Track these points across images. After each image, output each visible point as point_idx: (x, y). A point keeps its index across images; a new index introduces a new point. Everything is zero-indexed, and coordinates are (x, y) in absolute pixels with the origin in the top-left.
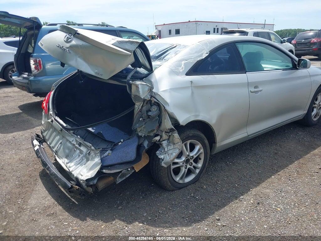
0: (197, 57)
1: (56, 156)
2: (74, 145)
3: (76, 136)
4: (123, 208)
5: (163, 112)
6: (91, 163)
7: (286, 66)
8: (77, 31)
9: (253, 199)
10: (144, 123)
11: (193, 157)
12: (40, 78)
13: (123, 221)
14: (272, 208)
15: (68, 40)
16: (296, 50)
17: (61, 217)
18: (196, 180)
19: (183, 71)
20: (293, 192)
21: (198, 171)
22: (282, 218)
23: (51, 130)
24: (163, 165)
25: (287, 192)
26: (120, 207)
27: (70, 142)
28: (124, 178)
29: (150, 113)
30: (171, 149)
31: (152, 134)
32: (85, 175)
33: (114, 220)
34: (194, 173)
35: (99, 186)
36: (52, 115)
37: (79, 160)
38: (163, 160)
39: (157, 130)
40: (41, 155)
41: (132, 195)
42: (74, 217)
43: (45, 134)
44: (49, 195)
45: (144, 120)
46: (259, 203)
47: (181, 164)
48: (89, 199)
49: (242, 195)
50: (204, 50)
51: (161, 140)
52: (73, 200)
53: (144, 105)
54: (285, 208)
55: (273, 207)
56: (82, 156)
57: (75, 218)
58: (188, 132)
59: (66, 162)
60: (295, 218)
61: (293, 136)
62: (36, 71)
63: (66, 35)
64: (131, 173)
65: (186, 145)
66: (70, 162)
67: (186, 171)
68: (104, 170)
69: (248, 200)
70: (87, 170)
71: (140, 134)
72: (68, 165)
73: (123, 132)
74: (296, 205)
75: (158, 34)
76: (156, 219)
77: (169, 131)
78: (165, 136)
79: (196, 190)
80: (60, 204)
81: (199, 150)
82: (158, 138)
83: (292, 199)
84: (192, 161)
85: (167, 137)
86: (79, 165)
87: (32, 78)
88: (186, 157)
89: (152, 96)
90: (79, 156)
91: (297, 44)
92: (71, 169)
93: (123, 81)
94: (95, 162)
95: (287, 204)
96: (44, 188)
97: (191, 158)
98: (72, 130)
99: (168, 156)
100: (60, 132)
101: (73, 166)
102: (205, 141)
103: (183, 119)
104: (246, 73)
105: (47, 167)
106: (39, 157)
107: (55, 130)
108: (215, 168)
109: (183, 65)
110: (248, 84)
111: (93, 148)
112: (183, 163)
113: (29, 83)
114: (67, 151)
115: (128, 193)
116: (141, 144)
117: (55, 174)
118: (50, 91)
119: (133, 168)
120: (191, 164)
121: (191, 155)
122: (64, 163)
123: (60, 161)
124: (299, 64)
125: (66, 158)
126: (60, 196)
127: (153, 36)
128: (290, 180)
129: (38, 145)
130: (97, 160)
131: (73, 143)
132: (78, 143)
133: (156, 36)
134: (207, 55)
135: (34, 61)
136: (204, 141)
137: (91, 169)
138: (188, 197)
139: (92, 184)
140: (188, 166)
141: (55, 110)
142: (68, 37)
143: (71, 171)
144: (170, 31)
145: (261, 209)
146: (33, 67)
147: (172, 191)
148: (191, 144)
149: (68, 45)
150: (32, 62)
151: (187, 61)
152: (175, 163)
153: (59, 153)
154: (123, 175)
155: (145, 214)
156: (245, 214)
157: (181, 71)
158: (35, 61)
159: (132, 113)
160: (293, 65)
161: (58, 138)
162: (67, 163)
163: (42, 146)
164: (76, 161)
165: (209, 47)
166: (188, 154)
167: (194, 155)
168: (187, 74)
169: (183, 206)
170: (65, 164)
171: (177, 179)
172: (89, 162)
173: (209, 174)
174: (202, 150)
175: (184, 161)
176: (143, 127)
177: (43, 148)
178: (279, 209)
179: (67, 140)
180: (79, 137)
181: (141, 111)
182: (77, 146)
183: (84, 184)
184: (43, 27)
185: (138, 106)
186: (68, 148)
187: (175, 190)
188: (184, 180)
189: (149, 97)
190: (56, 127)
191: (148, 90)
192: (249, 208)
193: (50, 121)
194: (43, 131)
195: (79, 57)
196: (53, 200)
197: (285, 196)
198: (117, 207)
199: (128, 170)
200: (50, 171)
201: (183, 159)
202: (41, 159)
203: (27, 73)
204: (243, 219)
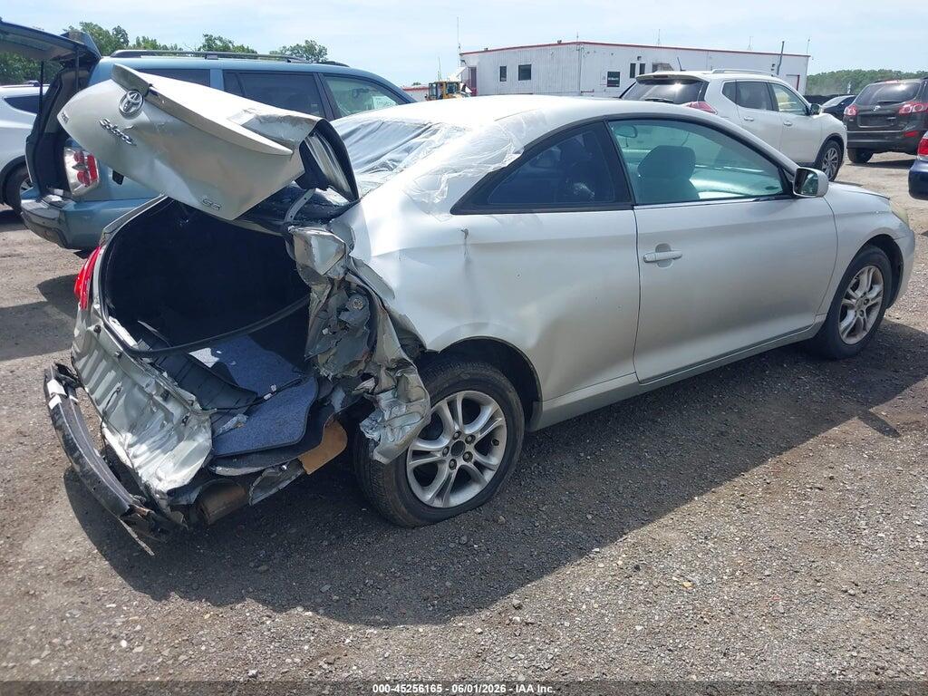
0: (486, 162)
1: (104, 424)
2: (150, 396)
3: (157, 372)
4: (271, 570)
5: (381, 315)
6: (186, 447)
7: (768, 188)
8: (151, 85)
9: (624, 556)
10: (333, 342)
11: (472, 436)
12: (94, 207)
13: (264, 602)
14: (670, 580)
15: (131, 107)
16: (850, 136)
17: (101, 589)
18: (483, 500)
19: (443, 202)
20: (737, 539)
21: (488, 476)
22: (688, 607)
23: (96, 353)
24: (377, 457)
25: (724, 540)
26: (263, 568)
27: (141, 389)
28: (274, 491)
29: (344, 316)
30: (399, 414)
31: (353, 373)
32: (169, 479)
33: (242, 599)
34: (477, 481)
35: (210, 509)
36: (99, 312)
37: (161, 439)
38: (376, 444)
39: (367, 363)
40: (64, 422)
41: (302, 536)
42: (137, 588)
43: (79, 365)
44: (81, 531)
45: (334, 333)
46: (637, 568)
47: (439, 455)
48: (187, 542)
49: (600, 545)
50: (511, 140)
51: (377, 389)
52: (144, 545)
53: (334, 292)
54: (703, 582)
55: (674, 578)
56: (168, 426)
57: (137, 593)
58: (458, 371)
59: (127, 443)
60: (723, 609)
61: (782, 385)
62: (82, 185)
63: (126, 96)
64: (293, 478)
65: (452, 405)
66: (140, 441)
67: (454, 476)
68: (220, 466)
69: (611, 559)
70: (175, 465)
71: (323, 372)
72: (132, 451)
73: (290, 366)
74: (737, 574)
75: (467, 77)
76: (352, 599)
77: (394, 366)
78: (386, 381)
79: (477, 526)
80: (104, 556)
81: (492, 419)
82: (369, 384)
83: (732, 559)
84: (470, 448)
85: (392, 383)
86: (159, 451)
87: (70, 205)
88: (454, 439)
89: (348, 270)
90: (163, 426)
91: (858, 118)
92: (137, 463)
93: (275, 225)
94: (196, 444)
95: (715, 572)
96: (71, 510)
97: (469, 439)
98: (147, 354)
99: (389, 435)
100: (117, 359)
101: (144, 453)
102: (510, 394)
103: (436, 333)
104: (633, 209)
105: (76, 455)
106: (58, 427)
107: (105, 354)
108: (544, 468)
109: (443, 185)
110: (637, 240)
111: (197, 406)
112: (444, 454)
113: (63, 219)
114: (133, 413)
115: (294, 530)
116: (324, 400)
117: (94, 474)
118: (96, 247)
119: (300, 465)
120: (469, 457)
121: (468, 432)
122: (122, 444)
123: (113, 440)
124: (798, 183)
125: (129, 431)
126: (108, 535)
127: (452, 83)
128: (739, 507)
129: (60, 395)
130: (203, 440)
131: (148, 390)
132: (162, 391)
133: (462, 85)
134: (518, 156)
135: (76, 158)
136: (507, 396)
137: (185, 463)
138: (452, 545)
139: (185, 503)
140: (461, 462)
141: (108, 301)
142: (129, 102)
143: (136, 466)
144: (503, 71)
145: (641, 583)
146: (72, 173)
147: (414, 528)
148: (466, 402)
149: (128, 123)
150: (70, 161)
151: (456, 175)
152: (419, 454)
153: (112, 419)
154: (271, 482)
155: (326, 588)
156: (595, 594)
157: (437, 201)
158: (79, 158)
159: (304, 314)
160: (783, 186)
161: (111, 375)
162: (131, 446)
163: (71, 397)
164: (152, 440)
165: (524, 134)
166: (457, 428)
167: (477, 432)
168: (456, 210)
169: (433, 568)
170: (126, 448)
171: (428, 496)
172: (182, 443)
173: (523, 483)
174: (501, 420)
175: (447, 447)
176: (333, 351)
177: (76, 403)
178: (687, 584)
179: (135, 384)
180: (165, 374)
181: (325, 308)
182: (159, 399)
183: (163, 504)
184: (101, 61)
185: (318, 294)
186: (137, 405)
187: (421, 527)
188: (448, 500)
189: (342, 271)
190: (108, 347)
191: (338, 252)
192: (610, 578)
193: (92, 328)
194: (75, 357)
195: (160, 158)
196: (89, 544)
197: (716, 549)
198: (255, 567)
199: (282, 470)
200: (82, 466)
201: (445, 441)
202: (64, 432)
203: (60, 192)
204: (584, 607)
